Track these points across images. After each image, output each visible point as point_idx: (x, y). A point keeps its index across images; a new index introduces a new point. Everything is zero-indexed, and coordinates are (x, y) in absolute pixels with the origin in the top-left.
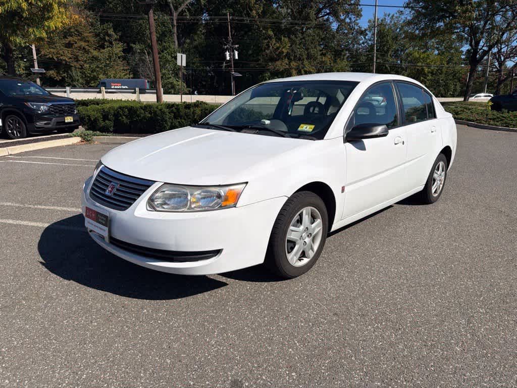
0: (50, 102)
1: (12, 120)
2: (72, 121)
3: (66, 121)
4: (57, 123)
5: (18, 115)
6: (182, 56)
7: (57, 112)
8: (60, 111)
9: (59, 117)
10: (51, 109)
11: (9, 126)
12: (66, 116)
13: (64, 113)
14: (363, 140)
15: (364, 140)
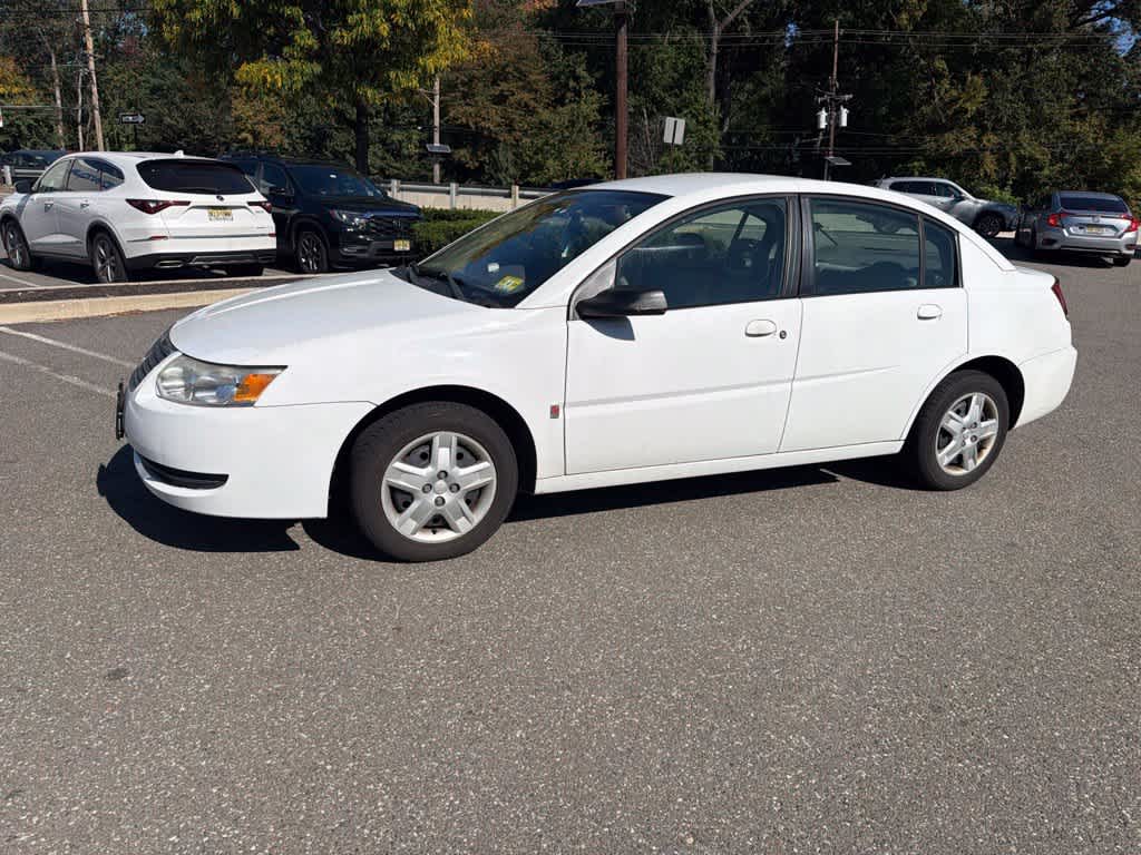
0: (372, 210)
1: (309, 240)
2: (408, 249)
3: (396, 249)
4: (380, 250)
5: (318, 233)
6: (676, 122)
7: (381, 231)
8: (388, 228)
9: (385, 240)
10: (372, 225)
11: (304, 252)
12: (397, 239)
13: (395, 234)
14: (629, 317)
15: (632, 319)
